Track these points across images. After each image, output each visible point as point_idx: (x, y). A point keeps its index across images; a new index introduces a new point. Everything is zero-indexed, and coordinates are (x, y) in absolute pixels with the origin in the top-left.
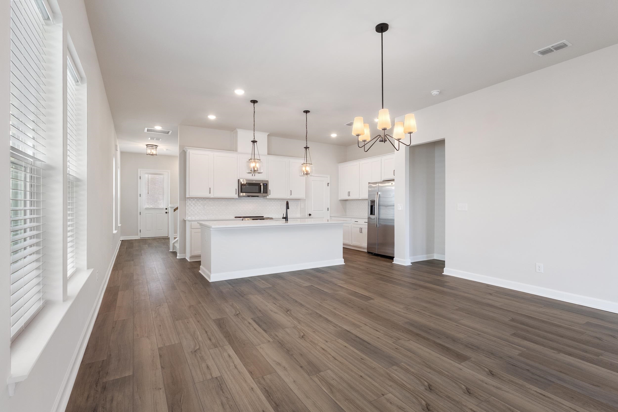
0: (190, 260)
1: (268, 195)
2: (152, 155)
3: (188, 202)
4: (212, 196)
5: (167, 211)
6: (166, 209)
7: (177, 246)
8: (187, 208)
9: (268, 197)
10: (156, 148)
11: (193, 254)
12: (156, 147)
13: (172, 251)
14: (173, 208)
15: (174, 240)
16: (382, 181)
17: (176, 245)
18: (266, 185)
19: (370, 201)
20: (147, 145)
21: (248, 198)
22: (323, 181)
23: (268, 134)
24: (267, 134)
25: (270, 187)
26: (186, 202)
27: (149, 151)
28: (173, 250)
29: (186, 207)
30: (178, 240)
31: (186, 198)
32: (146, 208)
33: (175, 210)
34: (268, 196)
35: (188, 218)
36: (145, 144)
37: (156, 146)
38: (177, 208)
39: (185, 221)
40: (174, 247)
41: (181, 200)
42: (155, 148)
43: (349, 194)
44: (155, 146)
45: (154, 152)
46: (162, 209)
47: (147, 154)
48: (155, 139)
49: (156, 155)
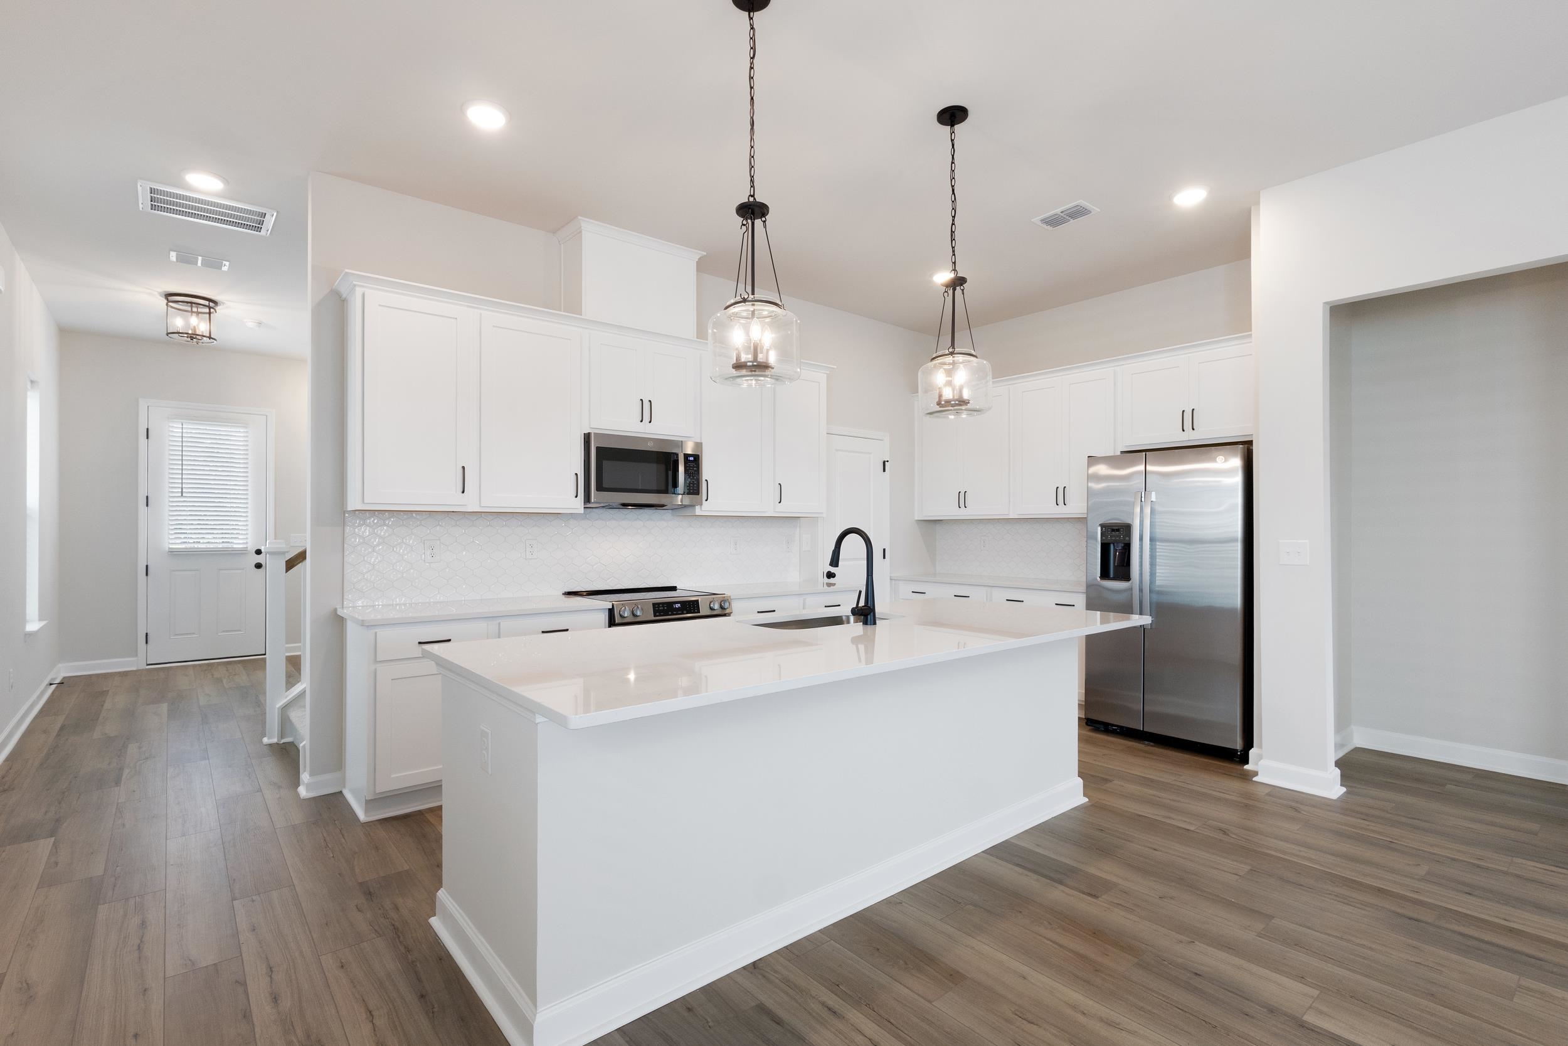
0: (367, 811)
1: (701, 504)
2: (192, 338)
3: (358, 533)
4: (470, 503)
5: (259, 559)
6: (258, 552)
7: (303, 722)
8: (350, 558)
9: (698, 511)
10: (210, 313)
11: (383, 787)
12: (210, 308)
13: (275, 740)
14: (284, 553)
15: (288, 689)
16: (1119, 453)
17: (294, 715)
18: (694, 463)
19: (1102, 526)
20: (168, 295)
21: (625, 511)
22: (871, 453)
23: (698, 258)
24: (696, 255)
25: (708, 471)
26: (348, 529)
27: (178, 323)
28: (282, 735)
29: (346, 553)
30: (302, 694)
31: (344, 513)
32: (169, 548)
33: (290, 564)
34: (697, 508)
35: (355, 607)
36: (160, 290)
37: (212, 304)
38: (301, 557)
39: (339, 621)
40: (285, 724)
41: (317, 520)
42: (207, 310)
43: (962, 499)
44: (206, 303)
45: (201, 325)
46: (242, 553)
47: (168, 334)
48: (199, 264)
49: (210, 338)
